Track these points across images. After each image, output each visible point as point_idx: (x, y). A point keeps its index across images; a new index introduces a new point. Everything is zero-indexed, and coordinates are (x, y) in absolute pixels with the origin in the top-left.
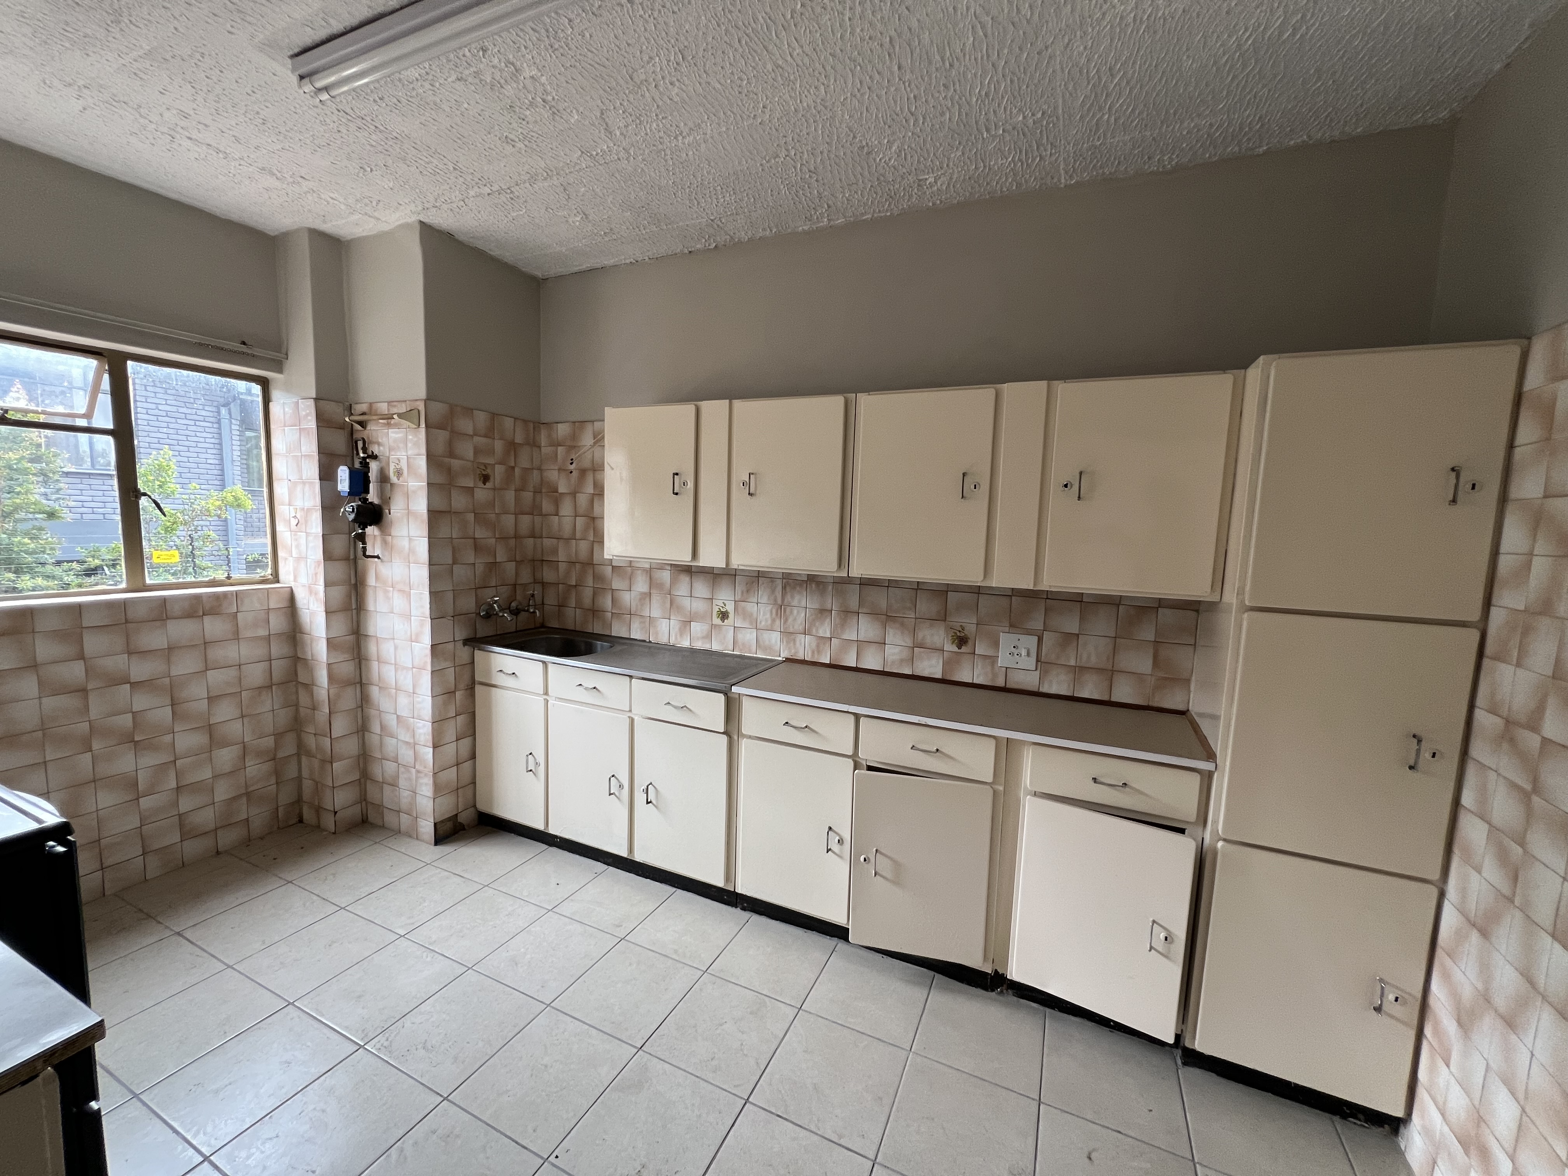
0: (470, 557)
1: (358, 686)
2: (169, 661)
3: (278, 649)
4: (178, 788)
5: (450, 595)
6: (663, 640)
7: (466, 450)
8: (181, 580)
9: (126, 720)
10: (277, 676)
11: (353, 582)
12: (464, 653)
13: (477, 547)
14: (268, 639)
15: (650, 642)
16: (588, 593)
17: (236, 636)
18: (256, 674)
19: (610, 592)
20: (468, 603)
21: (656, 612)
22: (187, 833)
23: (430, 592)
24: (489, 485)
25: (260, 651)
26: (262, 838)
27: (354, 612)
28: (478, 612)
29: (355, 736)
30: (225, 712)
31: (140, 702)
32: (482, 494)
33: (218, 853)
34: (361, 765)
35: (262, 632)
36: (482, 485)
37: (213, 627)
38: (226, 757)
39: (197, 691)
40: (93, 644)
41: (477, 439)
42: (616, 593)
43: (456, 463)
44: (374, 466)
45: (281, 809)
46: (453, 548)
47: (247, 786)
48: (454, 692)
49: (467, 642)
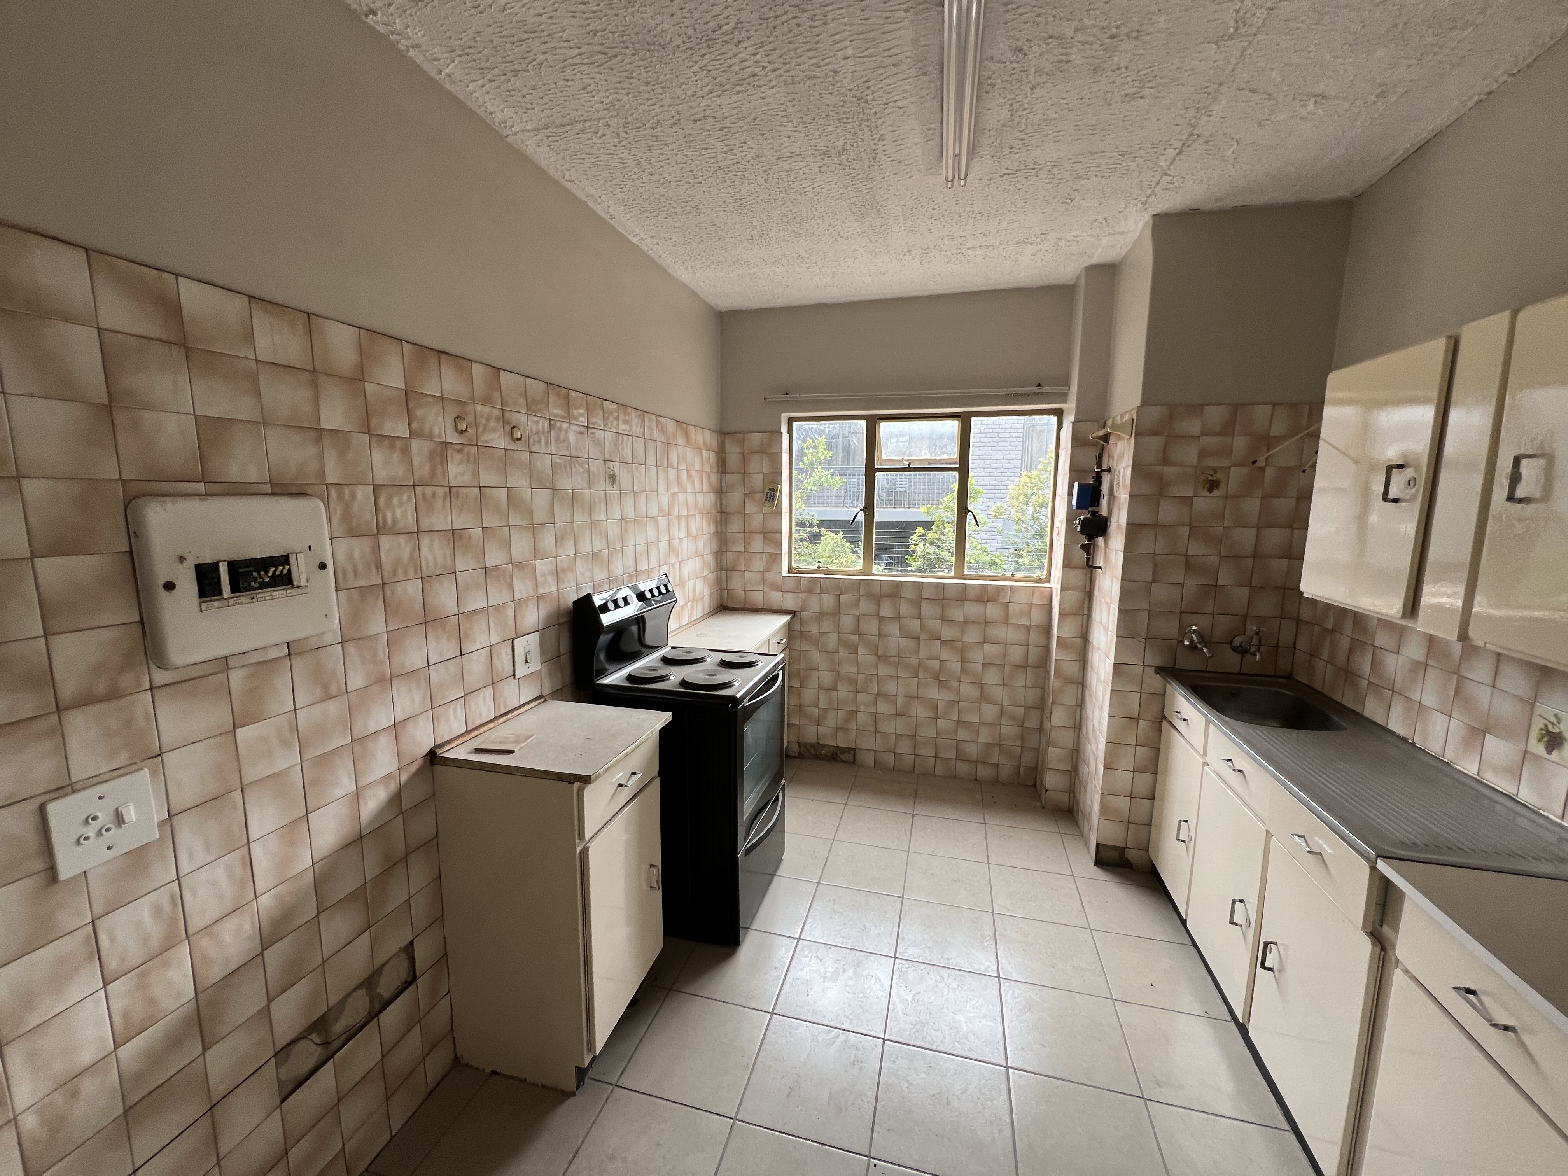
0: (1178, 576)
1: (1080, 686)
2: (963, 631)
3: (1035, 638)
4: (959, 722)
5: (1144, 616)
6: (1434, 748)
7: (1189, 454)
8: (985, 574)
9: (936, 664)
10: (1032, 659)
11: (1087, 590)
12: (1155, 681)
13: (1189, 565)
14: (1028, 628)
15: (1414, 744)
16: (1344, 643)
17: (1006, 621)
18: (1016, 654)
19: (1371, 649)
20: (1169, 628)
21: (1429, 699)
22: (961, 756)
23: (1120, 610)
24: (1216, 493)
25: (1020, 636)
26: (1003, 784)
27: (1085, 617)
28: (1180, 639)
29: (1072, 731)
30: (992, 677)
31: (945, 655)
32: (1204, 503)
33: (976, 780)
34: (1074, 760)
35: (1025, 622)
36: (1206, 493)
37: (993, 611)
38: (989, 711)
39: (976, 656)
40: (927, 610)
41: (1204, 440)
42: (1378, 652)
43: (1169, 471)
44: (1106, 479)
45: (1022, 769)
46: (1155, 566)
47: (1000, 740)
48: (1138, 720)
49: (1161, 670)
